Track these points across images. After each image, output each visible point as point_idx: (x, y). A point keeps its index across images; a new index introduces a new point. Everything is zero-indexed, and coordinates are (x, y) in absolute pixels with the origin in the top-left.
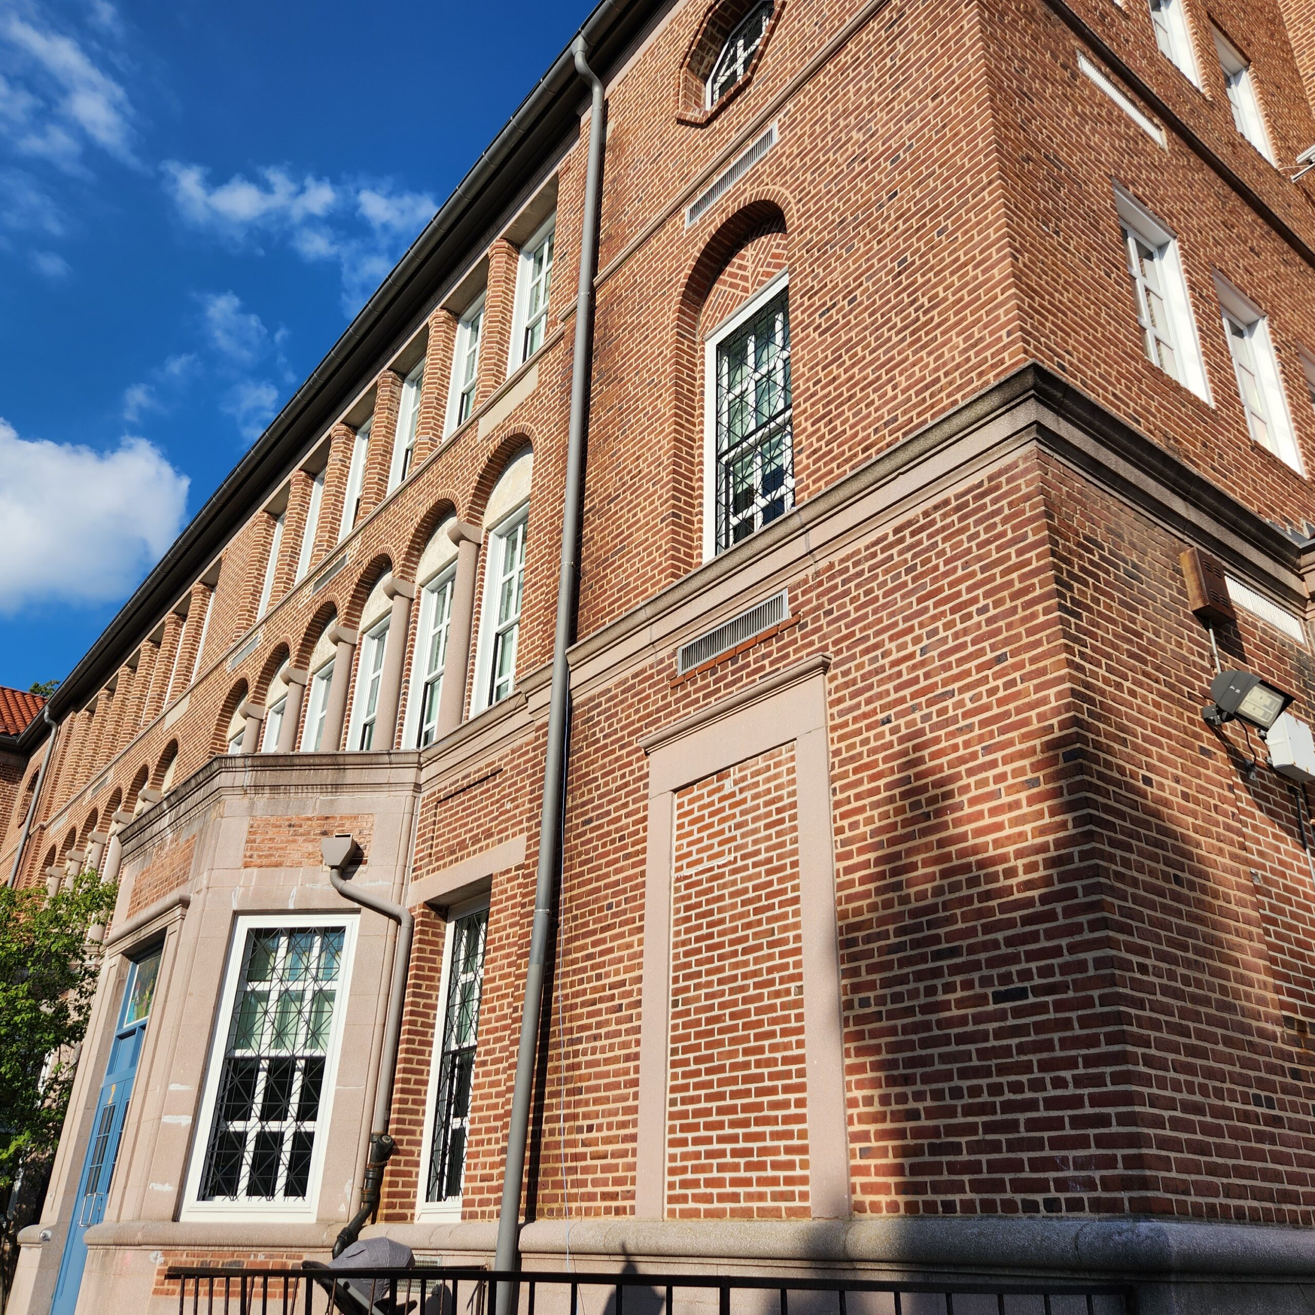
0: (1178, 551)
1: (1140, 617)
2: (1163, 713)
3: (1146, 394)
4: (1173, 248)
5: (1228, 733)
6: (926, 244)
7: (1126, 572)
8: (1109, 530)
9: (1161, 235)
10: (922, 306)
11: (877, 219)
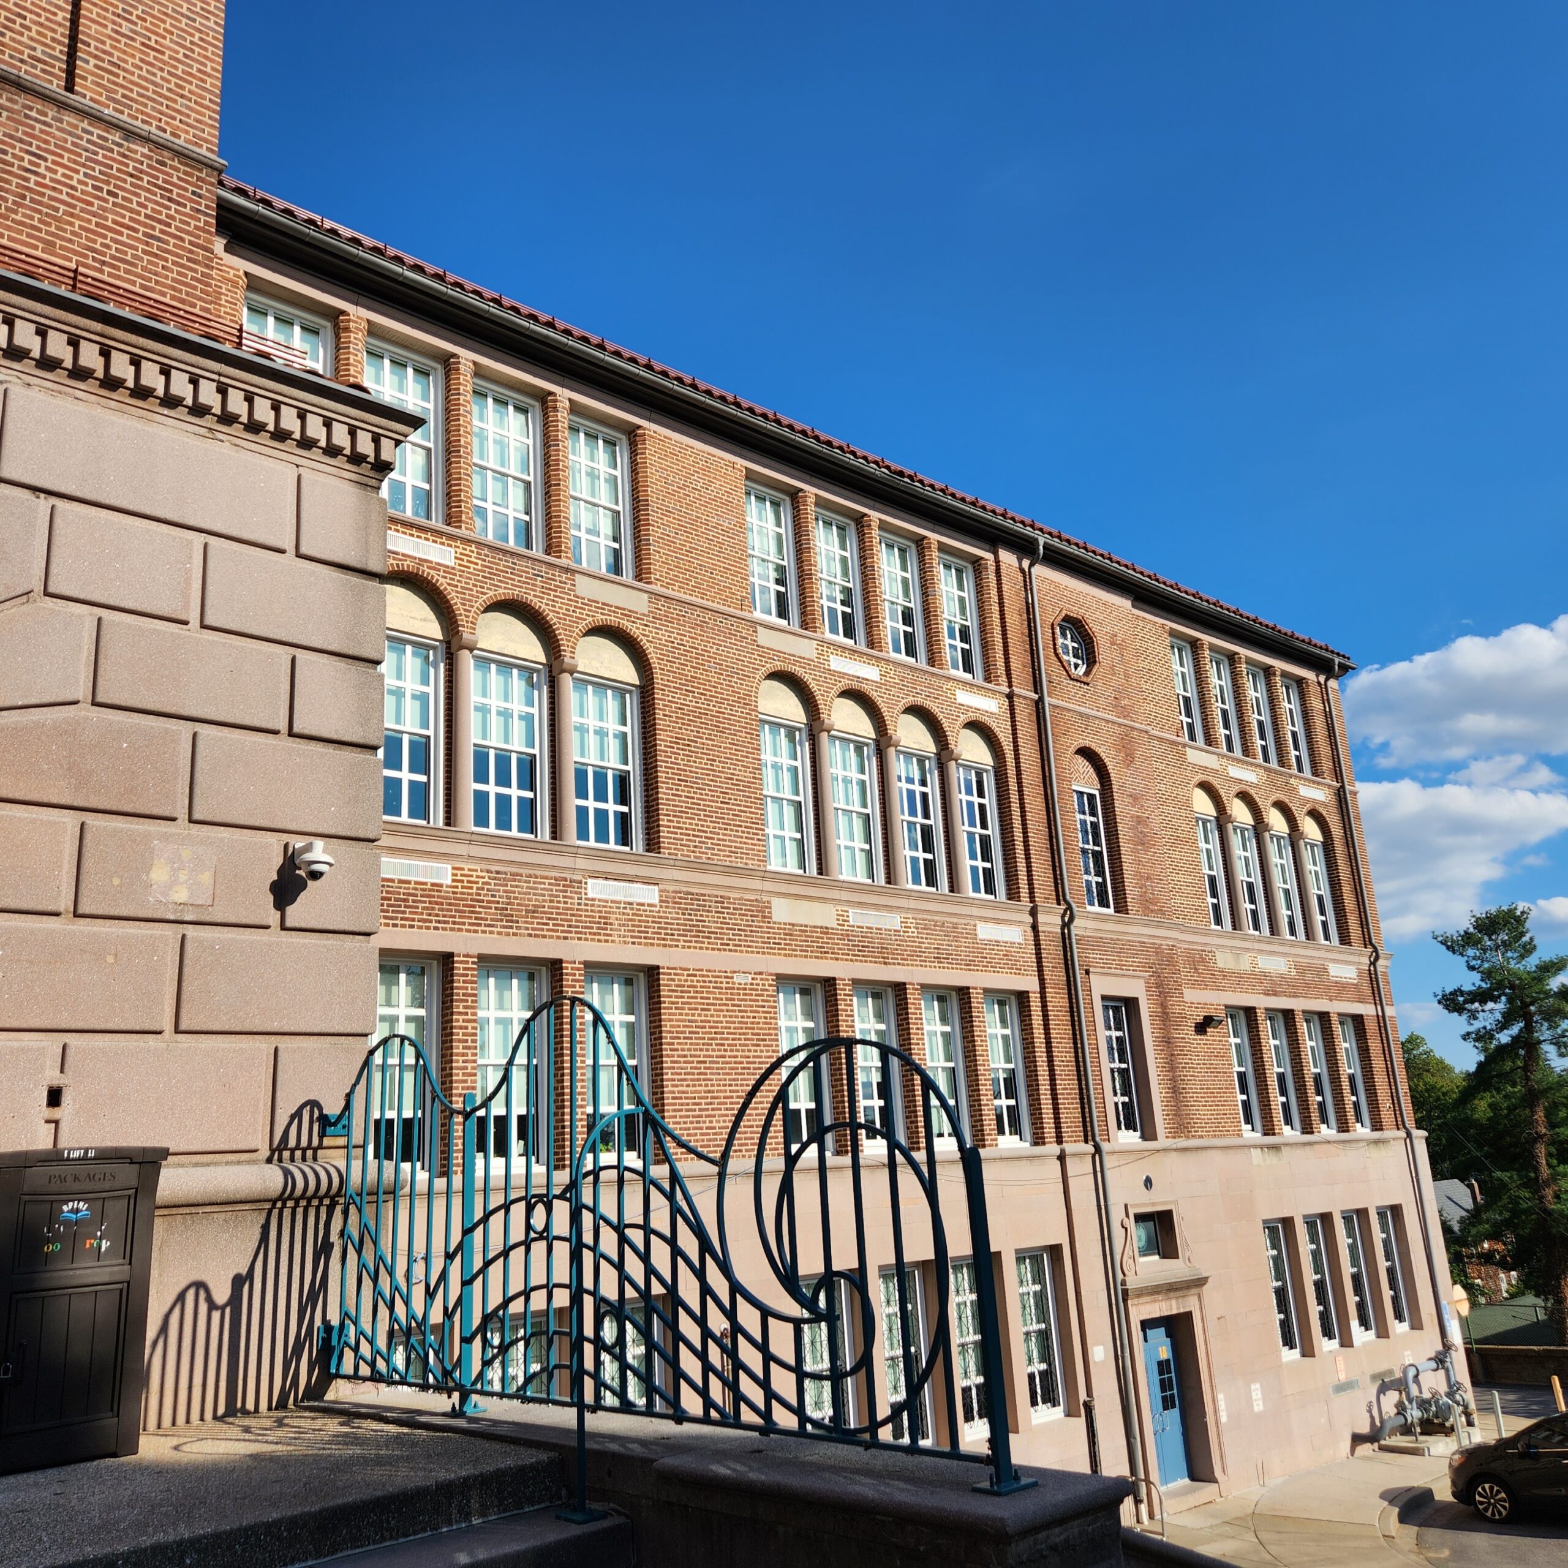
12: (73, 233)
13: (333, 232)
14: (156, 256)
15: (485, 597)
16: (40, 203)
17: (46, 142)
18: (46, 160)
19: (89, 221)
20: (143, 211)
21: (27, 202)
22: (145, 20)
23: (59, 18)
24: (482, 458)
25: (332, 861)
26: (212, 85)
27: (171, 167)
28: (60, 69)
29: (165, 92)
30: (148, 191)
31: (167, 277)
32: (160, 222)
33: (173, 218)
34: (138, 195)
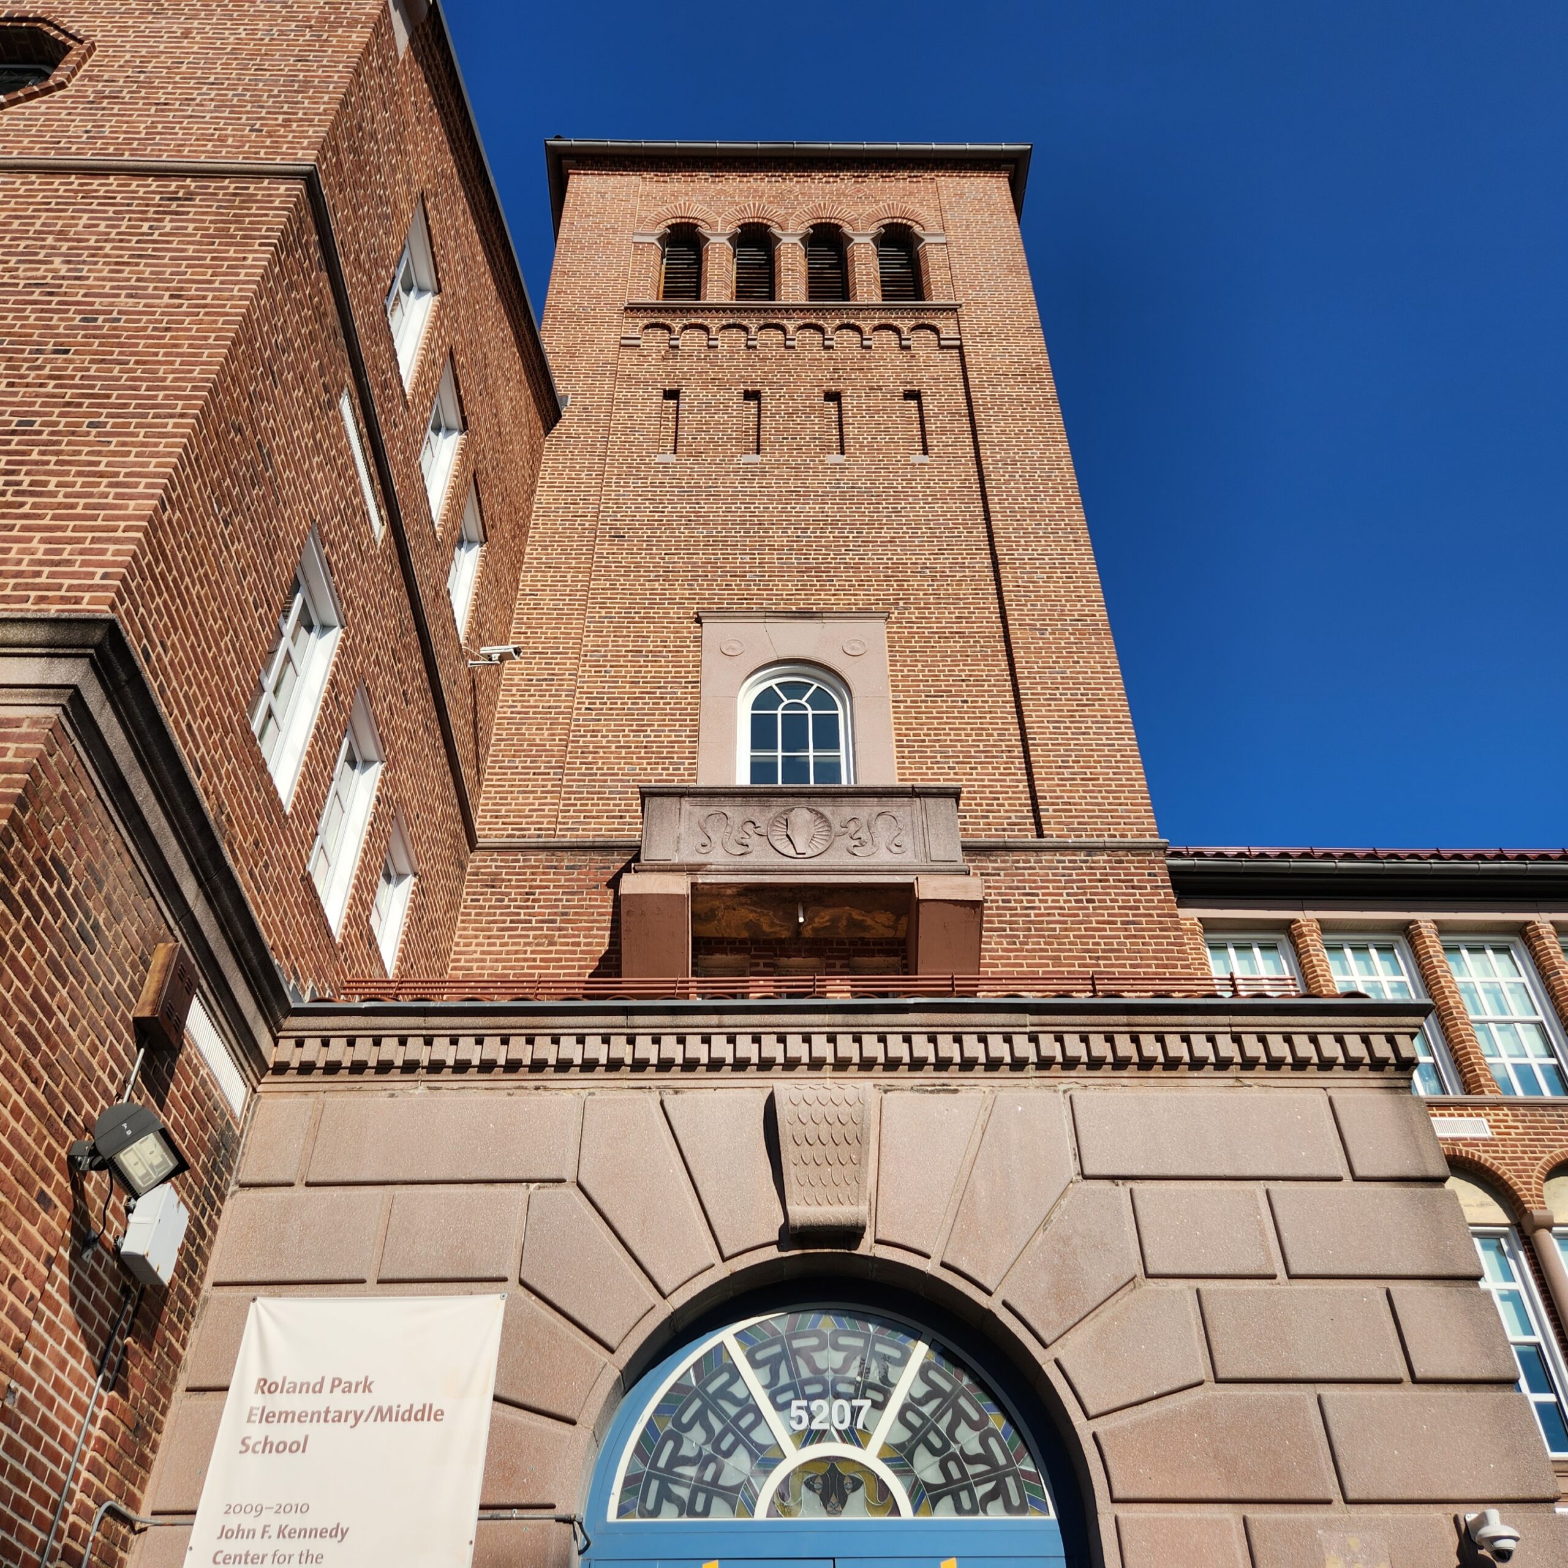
0: (158, 939)
1: (64, 992)
2: (19, 1127)
3: (225, 750)
4: (336, 635)
5: (89, 1187)
6: (67, 425)
7: (81, 929)
8: (89, 867)
9: (330, 614)
10: (19, 483)
11: (25, 360)
12: (1070, 943)
13: (1262, 855)
14: (1135, 937)
15: (1541, 1163)
16: (1042, 930)
17: (1035, 881)
18: (1037, 895)
19: (1079, 929)
20: (1116, 904)
21: (1033, 933)
22: (1079, 762)
23: (1021, 789)
24: (1477, 1012)
25: (1516, 1534)
26: (1140, 786)
27: (1128, 862)
28: (1031, 824)
29: (1107, 807)
30: (1116, 887)
31: (1148, 951)
32: (1130, 908)
33: (1140, 901)
34: (1109, 894)
